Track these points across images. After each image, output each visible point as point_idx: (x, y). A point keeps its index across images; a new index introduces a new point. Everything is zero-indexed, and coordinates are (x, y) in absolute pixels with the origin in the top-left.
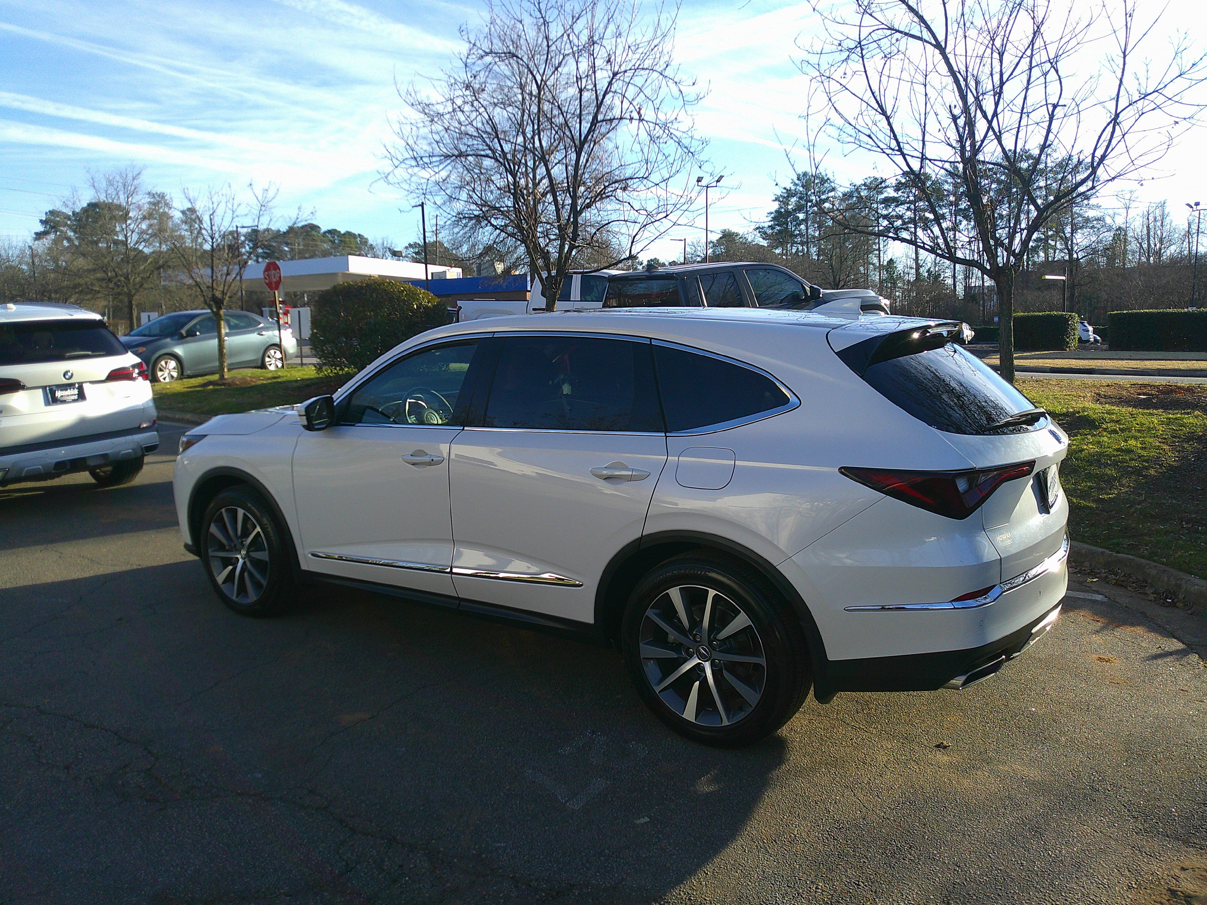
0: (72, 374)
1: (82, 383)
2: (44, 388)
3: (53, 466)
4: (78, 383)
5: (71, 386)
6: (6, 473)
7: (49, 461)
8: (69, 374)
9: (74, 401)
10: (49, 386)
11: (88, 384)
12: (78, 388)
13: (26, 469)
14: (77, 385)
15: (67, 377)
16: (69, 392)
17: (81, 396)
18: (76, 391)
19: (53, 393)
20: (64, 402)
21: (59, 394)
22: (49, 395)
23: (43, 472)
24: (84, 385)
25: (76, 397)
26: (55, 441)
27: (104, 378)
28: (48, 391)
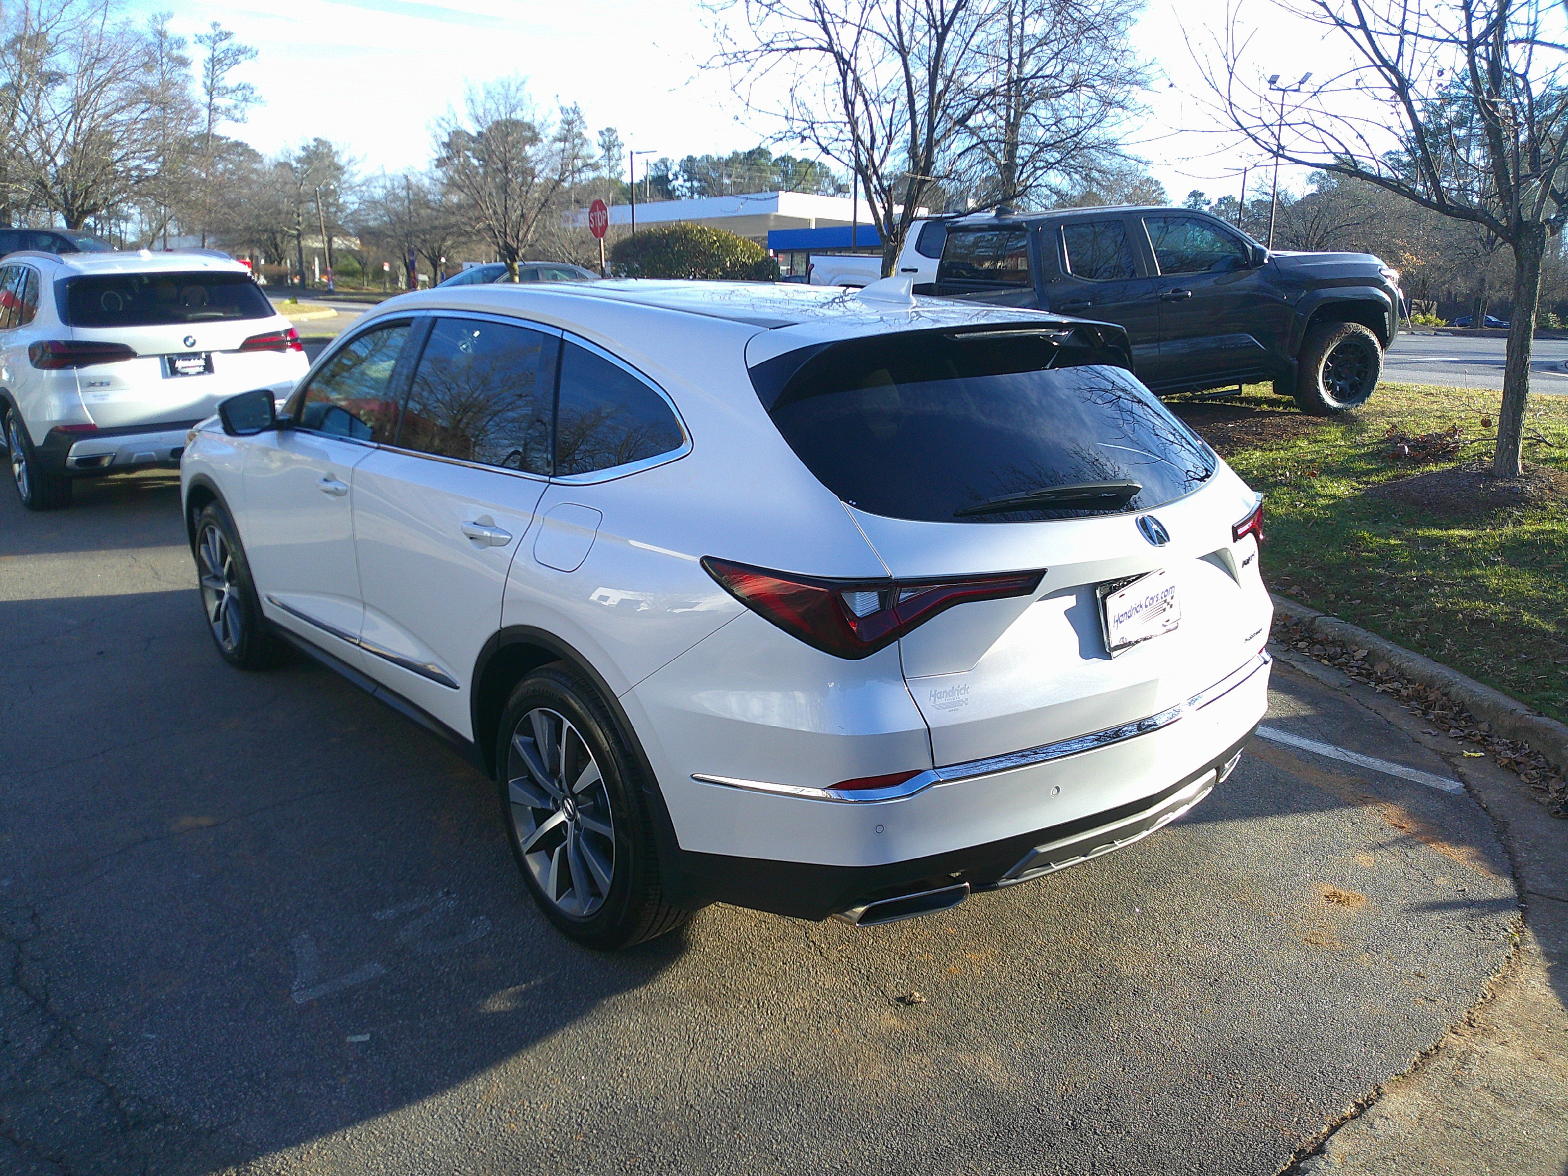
0: (195, 341)
1: (211, 352)
2: (162, 356)
3: (169, 452)
4: (205, 352)
5: (196, 355)
6: (113, 459)
7: (164, 447)
8: (191, 341)
9: (199, 373)
10: (168, 355)
11: (218, 353)
12: (205, 360)
13: (136, 455)
14: (203, 356)
15: (188, 343)
16: (193, 362)
17: (208, 368)
18: (202, 362)
19: (172, 363)
20: (186, 374)
21: (180, 364)
22: (168, 365)
23: (156, 459)
24: (213, 355)
25: (201, 369)
26: (169, 423)
27: (238, 347)
28: (166, 360)
